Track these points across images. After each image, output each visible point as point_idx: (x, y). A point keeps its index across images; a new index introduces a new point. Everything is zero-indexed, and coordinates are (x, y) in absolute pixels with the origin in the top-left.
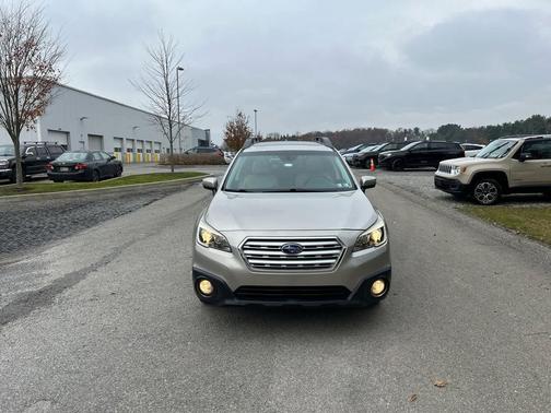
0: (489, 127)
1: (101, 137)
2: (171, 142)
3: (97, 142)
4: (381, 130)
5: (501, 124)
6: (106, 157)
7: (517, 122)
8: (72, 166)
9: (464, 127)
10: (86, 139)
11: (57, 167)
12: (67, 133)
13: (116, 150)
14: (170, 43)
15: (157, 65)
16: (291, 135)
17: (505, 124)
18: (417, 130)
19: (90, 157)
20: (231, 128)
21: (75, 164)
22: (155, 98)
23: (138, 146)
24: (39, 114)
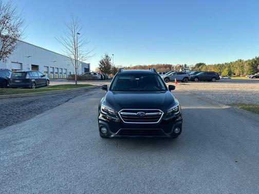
1: (37, 66)
2: (76, 69)
4: (169, 65)
12: (22, 64)
13: (45, 72)
15: (70, 31)
16: (127, 67)
18: (186, 65)
20: (102, 63)
22: (68, 47)
23: (56, 71)
24: (10, 53)
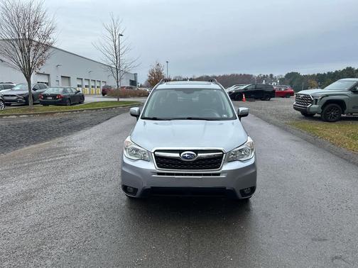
0: (318, 74)
1: (69, 77)
2: (118, 82)
3: (66, 80)
5: (326, 73)
6: (74, 91)
7: (336, 72)
8: (54, 96)
9: (302, 74)
10: (60, 79)
11: (45, 96)
12: (48, 75)
13: (79, 86)
14: (118, 20)
15: (109, 34)
17: (329, 73)
19: (65, 91)
20: (152, 74)
21: (56, 95)
22: (108, 55)
23: (92, 84)
